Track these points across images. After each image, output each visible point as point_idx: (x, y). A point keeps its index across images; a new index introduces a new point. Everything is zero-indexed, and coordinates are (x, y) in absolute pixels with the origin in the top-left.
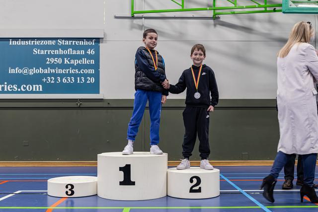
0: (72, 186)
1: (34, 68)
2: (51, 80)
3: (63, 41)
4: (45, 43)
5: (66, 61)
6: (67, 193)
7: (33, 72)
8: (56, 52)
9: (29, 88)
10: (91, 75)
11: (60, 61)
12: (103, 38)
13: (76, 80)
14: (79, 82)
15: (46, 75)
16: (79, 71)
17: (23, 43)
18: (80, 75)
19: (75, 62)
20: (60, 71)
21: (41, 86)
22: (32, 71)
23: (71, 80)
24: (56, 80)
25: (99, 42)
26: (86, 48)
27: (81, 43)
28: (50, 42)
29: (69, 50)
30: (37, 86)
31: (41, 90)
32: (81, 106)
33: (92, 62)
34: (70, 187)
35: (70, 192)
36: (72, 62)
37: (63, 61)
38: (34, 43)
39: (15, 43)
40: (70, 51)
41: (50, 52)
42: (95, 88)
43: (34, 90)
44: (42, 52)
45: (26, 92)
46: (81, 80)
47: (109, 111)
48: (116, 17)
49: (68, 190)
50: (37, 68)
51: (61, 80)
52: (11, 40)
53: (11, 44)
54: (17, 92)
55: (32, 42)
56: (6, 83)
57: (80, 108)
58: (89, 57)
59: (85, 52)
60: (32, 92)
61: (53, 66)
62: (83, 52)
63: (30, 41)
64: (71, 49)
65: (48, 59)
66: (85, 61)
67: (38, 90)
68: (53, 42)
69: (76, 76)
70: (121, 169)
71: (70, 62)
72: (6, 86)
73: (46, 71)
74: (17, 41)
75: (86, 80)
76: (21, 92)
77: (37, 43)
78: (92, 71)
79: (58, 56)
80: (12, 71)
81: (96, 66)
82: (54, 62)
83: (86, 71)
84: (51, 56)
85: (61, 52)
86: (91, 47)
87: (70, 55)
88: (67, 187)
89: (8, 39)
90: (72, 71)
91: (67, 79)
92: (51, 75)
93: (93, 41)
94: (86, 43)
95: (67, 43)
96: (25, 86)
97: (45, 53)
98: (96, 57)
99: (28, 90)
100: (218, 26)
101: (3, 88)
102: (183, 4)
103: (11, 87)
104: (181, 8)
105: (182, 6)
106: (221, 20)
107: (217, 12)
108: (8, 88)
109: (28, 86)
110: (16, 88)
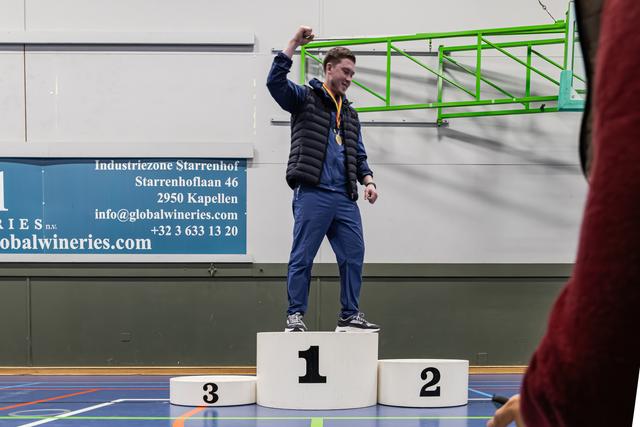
0: (215, 387)
1: (138, 210)
2: (166, 230)
3: (186, 163)
4: (156, 166)
5: (191, 199)
6: (205, 398)
8: (174, 183)
9: (129, 243)
10: (232, 223)
11: (180, 198)
12: (251, 159)
13: (207, 231)
14: (211, 234)
15: (157, 223)
16: (212, 215)
17: (119, 167)
18: (214, 223)
19: (205, 200)
20: (181, 216)
21: (149, 241)
22: (135, 216)
23: (199, 230)
24: (174, 230)
25: (245, 166)
26: (223, 176)
27: (216, 167)
28: (163, 166)
29: (195, 180)
30: (143, 241)
31: (149, 248)
32: (216, 275)
33: (235, 200)
34: (210, 388)
35: (210, 398)
36: (201, 200)
37: (186, 198)
38: (136, 167)
39: (104, 166)
40: (197, 181)
41: (164, 183)
42: (239, 244)
43: (138, 248)
44: (151, 183)
45: (125, 251)
46: (215, 231)
48: (274, 123)
49: (207, 393)
50: (143, 210)
51: (183, 230)
52: (97, 161)
53: (97, 168)
54: (110, 251)
55: (134, 165)
56: (90, 236)
57: (213, 278)
58: (229, 192)
59: (223, 183)
60: (134, 251)
61: (169, 207)
62: (218, 183)
63: (129, 164)
64: (199, 178)
65: (160, 194)
66: (222, 199)
67: (144, 248)
68: (169, 166)
69: (206, 223)
71: (197, 200)
72: (90, 241)
73: (157, 216)
74: (107, 163)
75: (224, 231)
76: (117, 251)
77: (142, 166)
78: (234, 216)
79: (178, 190)
80: (100, 215)
81: (241, 208)
82: (171, 199)
83: (224, 216)
84: (165, 189)
85: (182, 182)
86: (232, 174)
87: (197, 187)
88: (205, 388)
89: (92, 160)
90: (201, 216)
91: (192, 230)
92: (165, 222)
93: (236, 163)
94: (223, 167)
95: (192, 166)
96: (122, 241)
97: (156, 185)
98: (241, 192)
99: (127, 247)
100: (445, 139)
101: (86, 244)
102: (388, 97)
103: (100, 242)
104: (384, 104)
105: (387, 101)
106: (451, 127)
107: (445, 112)
108: (94, 244)
109: (127, 241)
110: (108, 245)
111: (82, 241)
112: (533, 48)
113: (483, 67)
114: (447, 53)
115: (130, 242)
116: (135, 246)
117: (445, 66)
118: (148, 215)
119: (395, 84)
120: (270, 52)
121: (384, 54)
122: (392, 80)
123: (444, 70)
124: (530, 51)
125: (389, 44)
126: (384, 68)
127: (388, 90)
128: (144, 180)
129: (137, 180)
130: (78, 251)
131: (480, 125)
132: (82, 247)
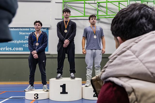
0: (38, 95)
1: (20, 41)
3: (33, 29)
4: (25, 29)
6: (35, 98)
7: (19, 42)
12: (50, 28)
15: (25, 44)
17: (15, 30)
25: (48, 29)
28: (27, 29)
30: (21, 48)
35: (36, 98)
38: (20, 30)
41: (27, 34)
43: (19, 50)
44: (23, 34)
45: (16, 51)
47: (53, 59)
48: (56, 19)
49: (35, 96)
54: (12, 51)
55: (19, 29)
60: (18, 51)
63: (18, 29)
65: (26, 36)
67: (21, 50)
68: (28, 29)
70: (61, 86)
72: (6, 48)
73: (25, 42)
74: (12, 29)
76: (13, 51)
77: (21, 29)
93: (46, 29)
94: (43, 30)
96: (15, 48)
97: (25, 34)
99: (16, 50)
100: (99, 23)
101: (5, 49)
102: (85, 13)
103: (9, 49)
104: (84, 15)
105: (84, 14)
106: (101, 20)
107: (99, 17)
108: (7, 49)
109: (16, 48)
110: (11, 49)
111: (4, 48)
112: (120, 2)
113: (108, 6)
114: (99, 3)
115: (17, 49)
116: (18, 50)
117: (99, 6)
118: (22, 42)
119: (86, 10)
120: (55, 3)
121: (83, 3)
122: (85, 9)
123: (98, 7)
124: (119, 3)
125: (84, 1)
126: (83, 6)
127: (85, 12)
128: (22, 33)
129: (20, 33)
130: (3, 51)
131: (108, 20)
132: (4, 50)
